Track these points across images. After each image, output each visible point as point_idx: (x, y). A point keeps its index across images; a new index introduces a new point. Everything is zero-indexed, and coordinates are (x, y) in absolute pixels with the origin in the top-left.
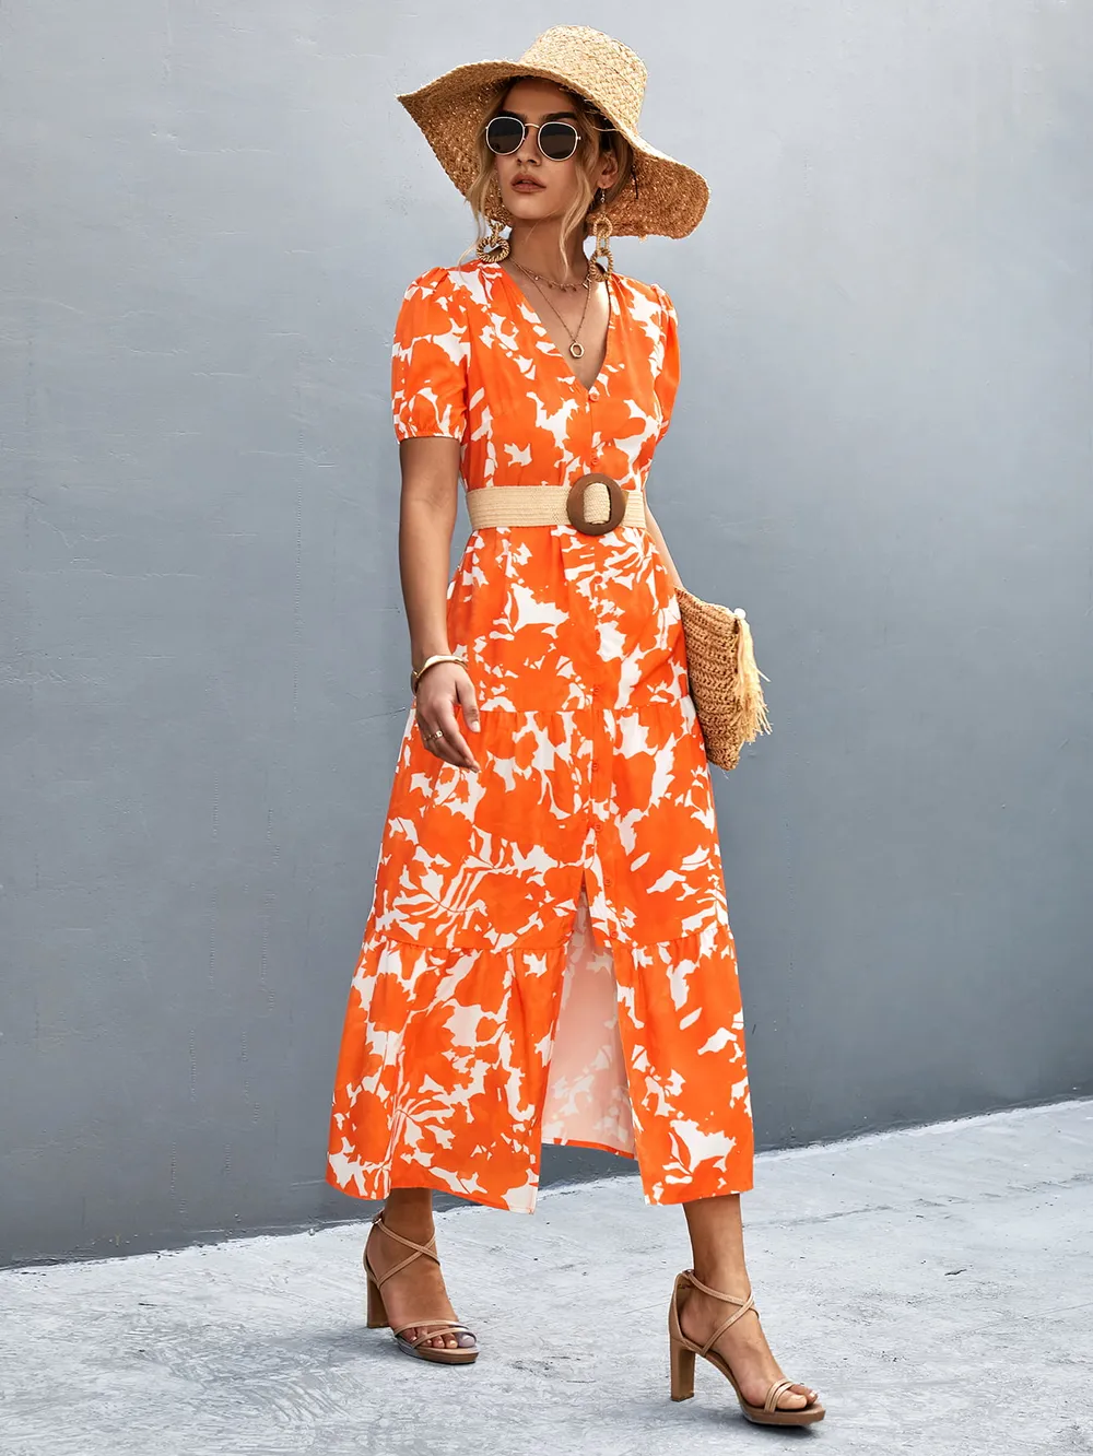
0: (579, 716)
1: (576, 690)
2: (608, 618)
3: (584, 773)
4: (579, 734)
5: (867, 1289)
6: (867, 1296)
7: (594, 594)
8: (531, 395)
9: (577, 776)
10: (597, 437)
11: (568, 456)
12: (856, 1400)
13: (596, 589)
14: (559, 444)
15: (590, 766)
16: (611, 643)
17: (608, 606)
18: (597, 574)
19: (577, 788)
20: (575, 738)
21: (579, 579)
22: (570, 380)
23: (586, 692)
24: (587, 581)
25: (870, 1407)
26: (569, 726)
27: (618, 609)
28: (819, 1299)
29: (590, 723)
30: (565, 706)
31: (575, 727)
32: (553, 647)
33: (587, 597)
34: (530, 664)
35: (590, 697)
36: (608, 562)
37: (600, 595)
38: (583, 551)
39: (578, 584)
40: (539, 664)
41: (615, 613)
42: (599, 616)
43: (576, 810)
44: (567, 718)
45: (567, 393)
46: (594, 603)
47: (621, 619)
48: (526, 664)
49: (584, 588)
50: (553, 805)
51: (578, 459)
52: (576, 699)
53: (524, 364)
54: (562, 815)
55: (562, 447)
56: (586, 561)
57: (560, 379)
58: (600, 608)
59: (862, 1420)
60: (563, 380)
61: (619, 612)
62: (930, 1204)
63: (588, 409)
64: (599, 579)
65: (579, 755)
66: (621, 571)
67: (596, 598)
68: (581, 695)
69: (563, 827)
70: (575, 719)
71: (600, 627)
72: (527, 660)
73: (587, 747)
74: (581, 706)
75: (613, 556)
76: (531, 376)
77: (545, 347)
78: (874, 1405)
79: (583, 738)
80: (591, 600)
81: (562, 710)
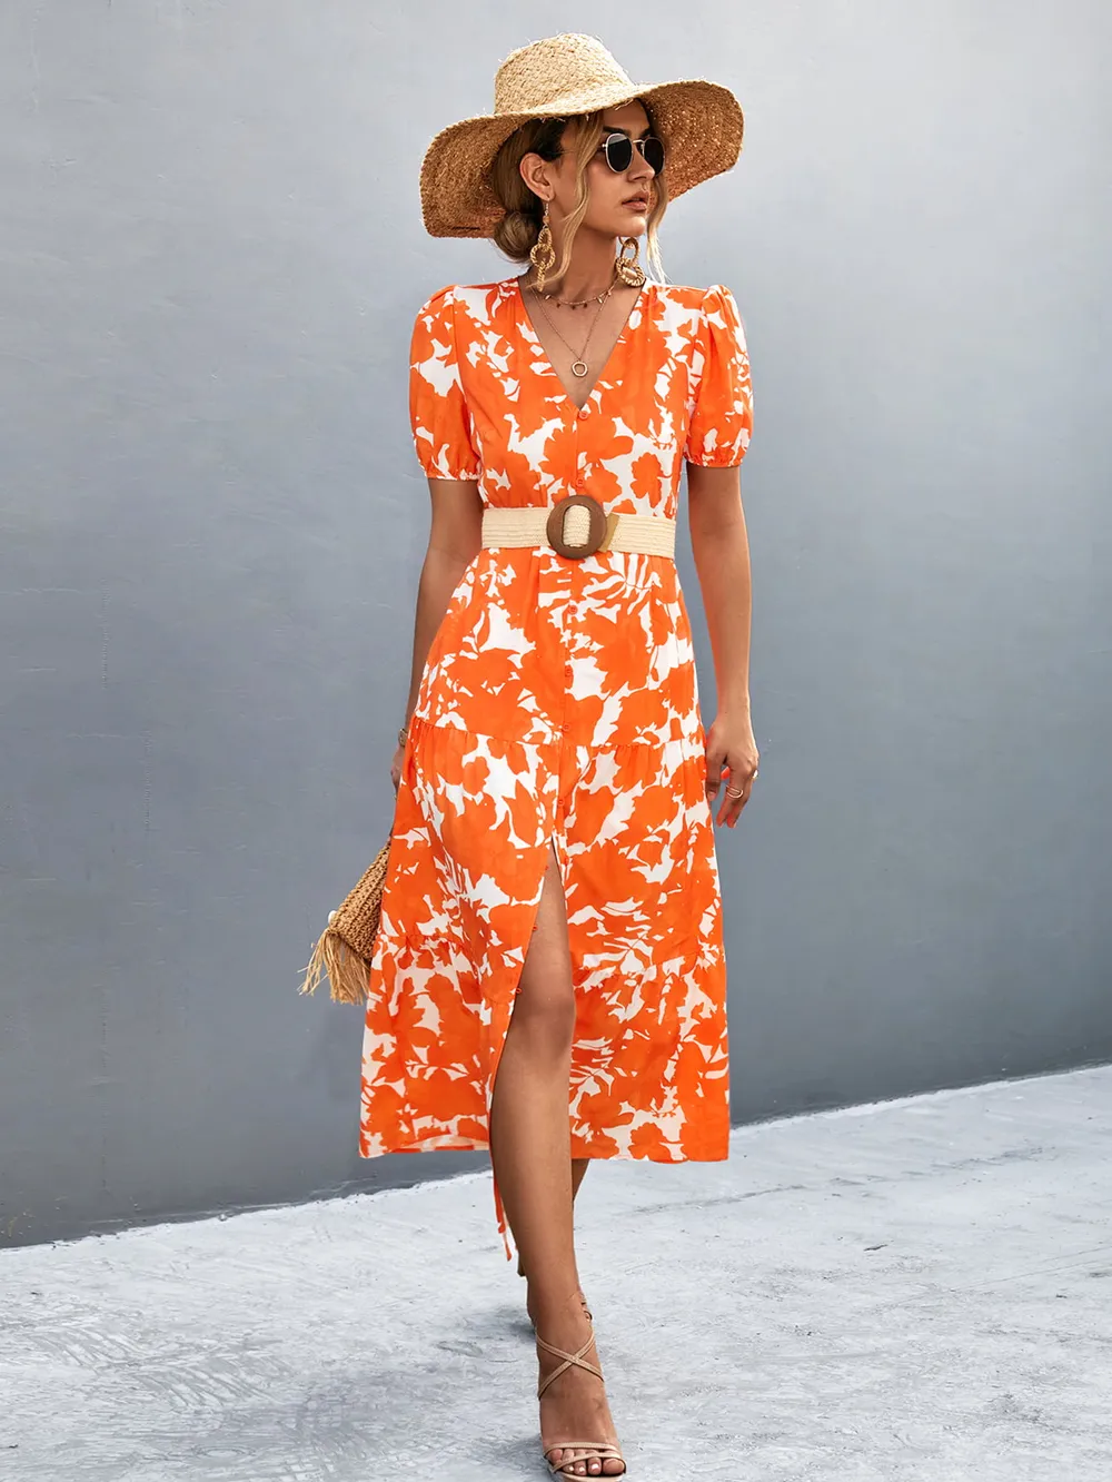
0: (544, 751)
1: (539, 725)
2: (584, 653)
3: (548, 809)
4: (545, 769)
5: (779, 1266)
6: (778, 1272)
7: (566, 626)
8: (510, 417)
9: (541, 811)
10: (582, 458)
11: (546, 478)
12: (769, 1374)
13: (569, 621)
14: (535, 466)
15: (555, 802)
16: (586, 679)
17: (582, 640)
18: (572, 603)
19: (541, 822)
20: (539, 769)
21: (553, 607)
22: (559, 399)
23: (553, 730)
24: (561, 610)
25: (782, 1381)
26: (533, 757)
27: (595, 643)
28: (733, 1276)
29: (558, 759)
30: (527, 737)
31: (541, 761)
32: (515, 676)
33: (559, 629)
34: (487, 687)
35: (559, 734)
36: (588, 590)
37: (574, 627)
38: (561, 575)
39: (552, 612)
40: (497, 690)
41: (592, 648)
42: (572, 651)
43: (538, 843)
44: (531, 752)
45: (552, 412)
46: (566, 636)
47: (598, 654)
48: (484, 686)
49: (556, 618)
50: (512, 833)
51: (560, 481)
52: (541, 735)
53: (510, 386)
54: (520, 844)
55: (539, 469)
56: (563, 587)
57: (547, 399)
58: (573, 642)
59: (774, 1394)
60: (550, 400)
61: (596, 647)
62: (846, 1183)
63: (575, 427)
64: (573, 610)
65: (545, 791)
66: (604, 602)
67: (568, 632)
68: (547, 730)
69: (520, 857)
70: (540, 752)
71: (572, 662)
72: (486, 683)
73: (553, 783)
74: (547, 741)
75: (592, 583)
76: (514, 398)
77: (538, 368)
78: (786, 1378)
79: (549, 774)
80: (562, 633)
81: (523, 741)
